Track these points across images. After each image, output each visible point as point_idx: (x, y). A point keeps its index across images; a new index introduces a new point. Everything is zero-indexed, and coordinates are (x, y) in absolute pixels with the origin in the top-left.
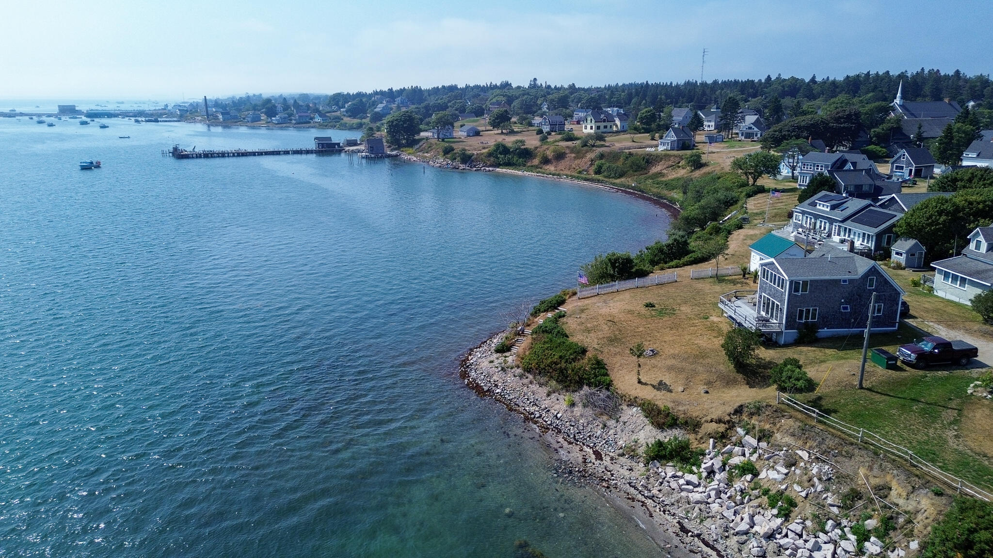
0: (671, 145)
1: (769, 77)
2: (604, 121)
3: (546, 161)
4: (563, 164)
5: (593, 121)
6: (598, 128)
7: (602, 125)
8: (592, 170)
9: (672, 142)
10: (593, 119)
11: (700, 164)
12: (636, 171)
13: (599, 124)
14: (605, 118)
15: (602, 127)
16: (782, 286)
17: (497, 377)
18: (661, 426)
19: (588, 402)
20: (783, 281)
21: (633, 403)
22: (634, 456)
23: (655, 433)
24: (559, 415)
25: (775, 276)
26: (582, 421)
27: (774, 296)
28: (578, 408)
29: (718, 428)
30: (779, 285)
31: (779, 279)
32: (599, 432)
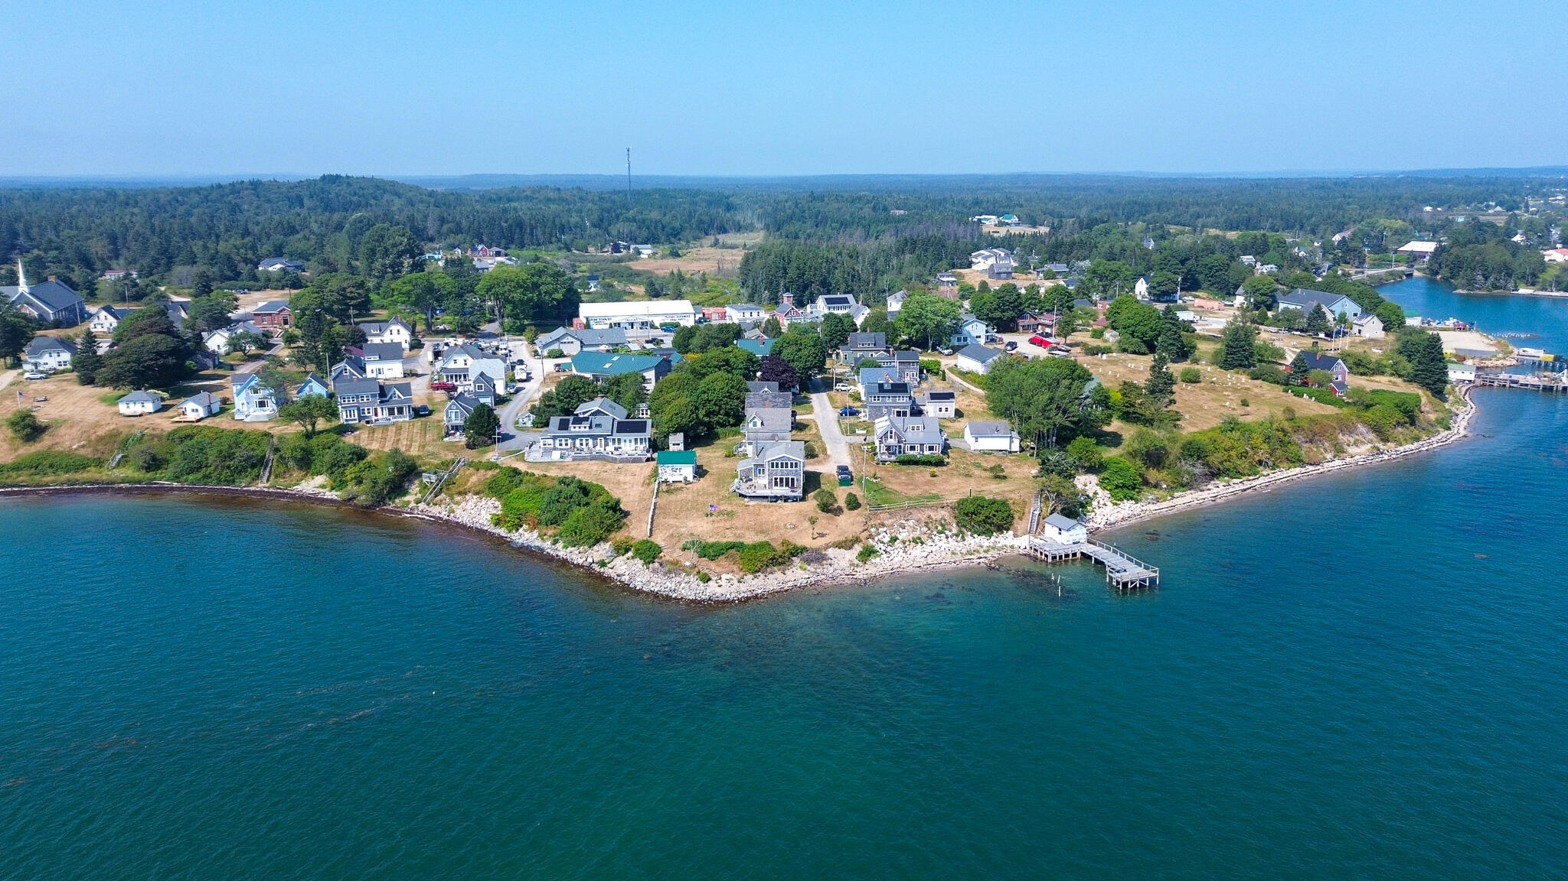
16: (796, 467)
17: (743, 587)
18: (850, 548)
19: (808, 561)
20: (796, 464)
21: (827, 547)
22: (857, 566)
23: (851, 551)
24: (807, 576)
25: (787, 464)
26: (818, 571)
27: (788, 474)
28: (809, 568)
29: (866, 534)
30: (792, 467)
31: (792, 464)
32: (831, 569)
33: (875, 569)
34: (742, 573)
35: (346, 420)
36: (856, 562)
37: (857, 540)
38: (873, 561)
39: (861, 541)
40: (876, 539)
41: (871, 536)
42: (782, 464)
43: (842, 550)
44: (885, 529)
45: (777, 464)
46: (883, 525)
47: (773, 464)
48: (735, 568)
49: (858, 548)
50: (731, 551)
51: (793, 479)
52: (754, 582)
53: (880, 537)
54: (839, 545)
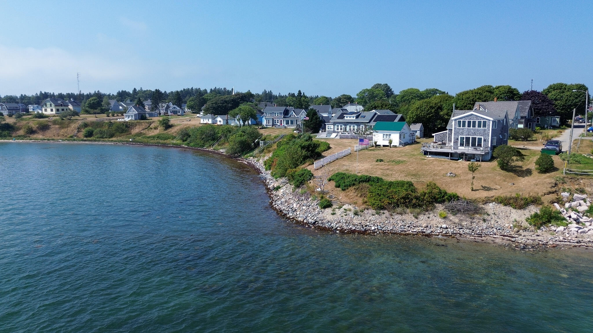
0: (135, 117)
1: (135, 89)
2: (61, 105)
3: (31, 131)
4: (49, 134)
5: (53, 105)
6: (58, 110)
7: (60, 108)
8: (81, 135)
9: (135, 115)
10: (52, 104)
11: (169, 125)
12: (121, 133)
13: (58, 108)
14: (62, 103)
15: (60, 110)
16: (484, 126)
17: (357, 220)
18: (522, 207)
19: (455, 211)
20: (485, 123)
21: (487, 201)
22: (525, 229)
23: (521, 212)
24: (444, 226)
25: (474, 123)
26: (464, 223)
27: (475, 134)
28: (452, 217)
29: (553, 197)
30: (479, 126)
31: (480, 123)
32: (485, 225)
33: (550, 237)
34: (363, 206)
35: (266, 125)
36: (525, 224)
37: (535, 201)
38: (553, 228)
39: (542, 204)
40: (567, 205)
41: (559, 201)
42: (469, 123)
43: (508, 209)
44: (584, 196)
45: (464, 123)
46: (582, 192)
47: (460, 122)
48: (360, 201)
49: (534, 210)
50: (364, 184)
51: (480, 140)
52: (372, 218)
53: (573, 204)
54: (506, 202)
